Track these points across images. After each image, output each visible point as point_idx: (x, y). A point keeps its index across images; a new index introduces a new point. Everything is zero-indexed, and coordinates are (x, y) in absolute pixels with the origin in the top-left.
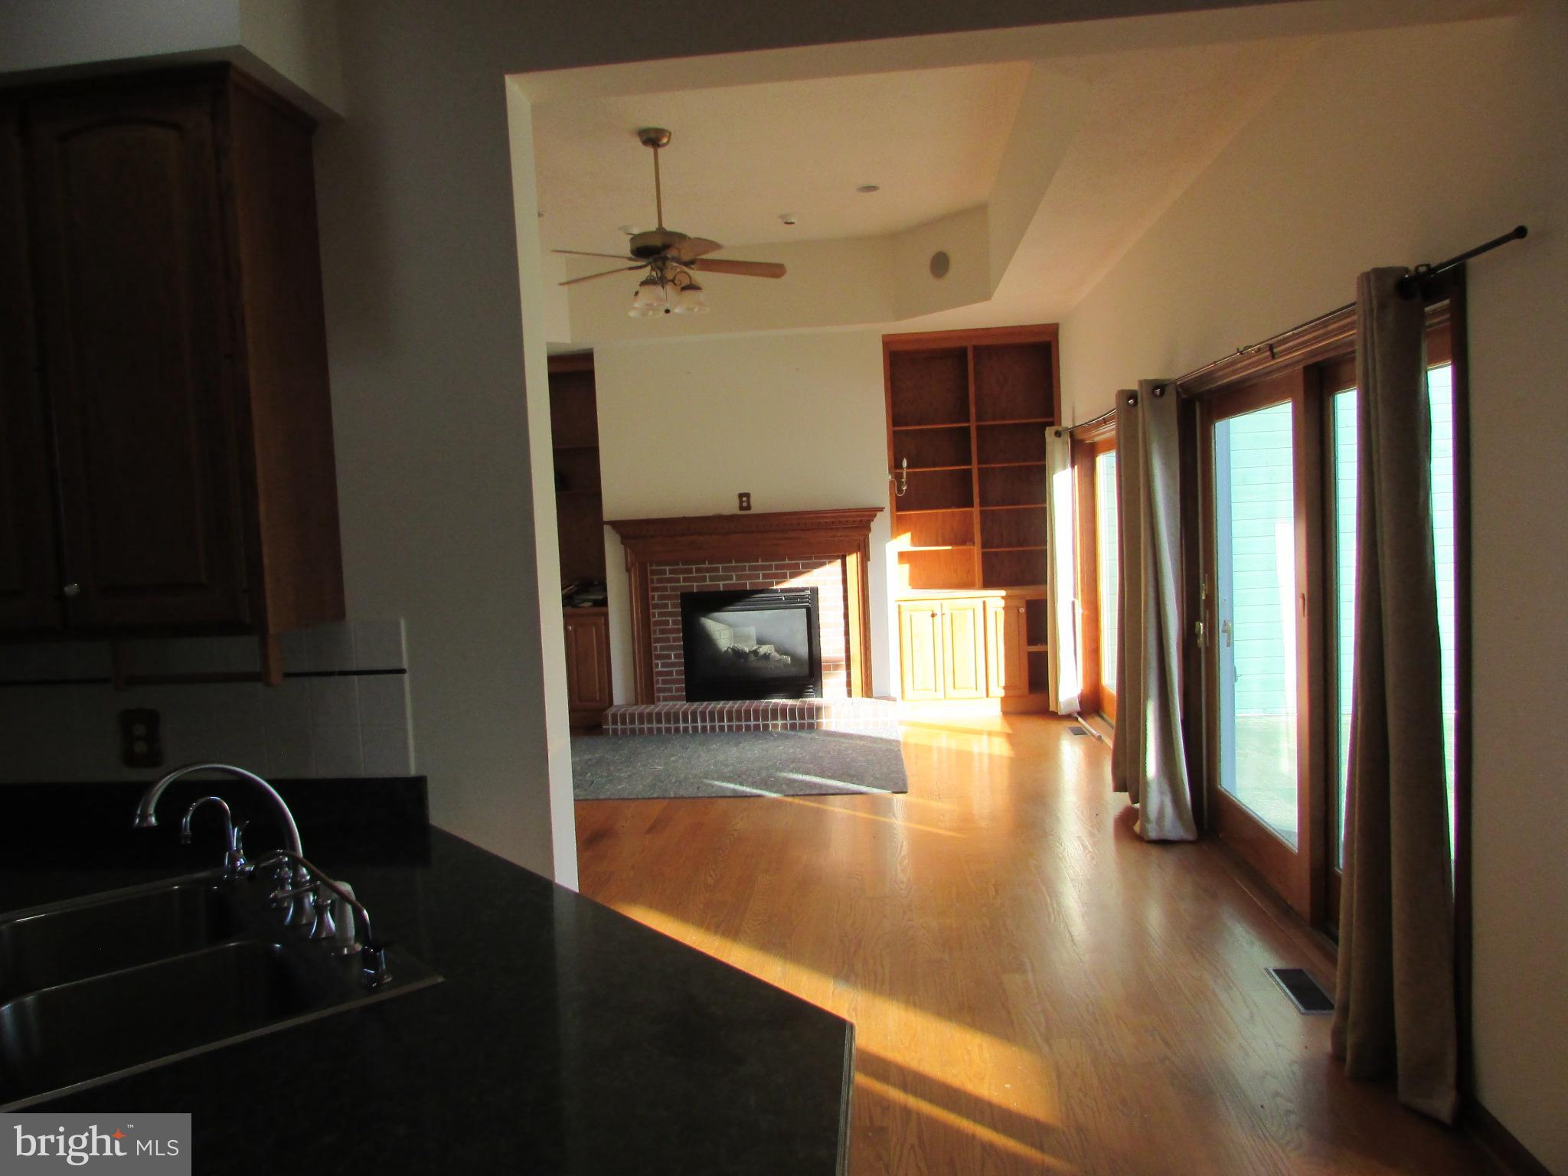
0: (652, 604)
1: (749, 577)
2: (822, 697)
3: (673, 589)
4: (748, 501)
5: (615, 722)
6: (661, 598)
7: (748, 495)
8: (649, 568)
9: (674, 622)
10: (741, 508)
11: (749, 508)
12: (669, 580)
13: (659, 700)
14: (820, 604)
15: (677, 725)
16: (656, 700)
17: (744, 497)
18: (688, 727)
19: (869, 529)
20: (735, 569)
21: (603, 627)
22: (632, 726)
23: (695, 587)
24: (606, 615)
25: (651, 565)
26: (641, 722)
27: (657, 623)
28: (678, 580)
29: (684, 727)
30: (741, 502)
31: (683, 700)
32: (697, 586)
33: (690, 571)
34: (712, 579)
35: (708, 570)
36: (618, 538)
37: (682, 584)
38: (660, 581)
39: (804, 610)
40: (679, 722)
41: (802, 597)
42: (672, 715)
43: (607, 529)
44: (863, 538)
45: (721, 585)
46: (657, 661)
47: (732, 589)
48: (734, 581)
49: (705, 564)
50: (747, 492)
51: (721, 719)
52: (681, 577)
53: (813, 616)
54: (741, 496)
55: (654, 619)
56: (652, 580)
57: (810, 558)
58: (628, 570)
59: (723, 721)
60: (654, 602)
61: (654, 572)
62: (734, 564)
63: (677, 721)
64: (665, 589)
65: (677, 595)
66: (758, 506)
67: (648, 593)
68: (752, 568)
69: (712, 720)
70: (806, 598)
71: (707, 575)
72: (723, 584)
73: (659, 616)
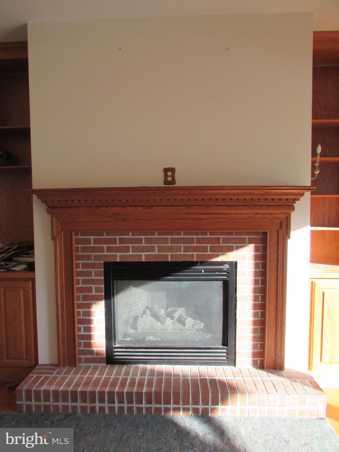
0: (77, 272)
1: (171, 249)
2: (235, 365)
3: (97, 258)
4: (173, 176)
5: (29, 398)
6: (85, 266)
7: (173, 170)
8: (74, 237)
9: (98, 290)
10: (166, 182)
11: (173, 182)
12: (93, 249)
13: (80, 361)
14: (238, 278)
15: (93, 405)
16: (77, 362)
17: (169, 171)
18: (104, 408)
19: (293, 209)
20: (157, 241)
21: (31, 291)
22: (47, 403)
23: (118, 257)
24: (33, 280)
25: (77, 235)
26: (56, 400)
27: (81, 290)
28: (101, 250)
29: (100, 407)
30: (166, 176)
31: (103, 363)
32: (120, 256)
33: (114, 241)
34: (135, 249)
35: (130, 241)
36: (44, 207)
37: (106, 253)
38: (84, 250)
39: (221, 283)
40: (95, 402)
41: (221, 271)
42: (88, 394)
43: (34, 197)
44: (284, 216)
45: (144, 257)
46: (79, 326)
47: (153, 260)
48: (156, 253)
49: (129, 235)
50: (171, 167)
51: (140, 401)
52: (105, 246)
53: (231, 288)
54: (166, 170)
55: (78, 286)
56: (77, 249)
57: (231, 234)
58: (53, 238)
59: (141, 403)
60: (78, 270)
61: (78, 242)
62: (156, 236)
63: (93, 401)
64: (89, 257)
65: (101, 263)
66: (181, 181)
67: (72, 261)
68: (173, 241)
69: (130, 401)
70: (224, 271)
71: (130, 245)
72: (146, 255)
73: (83, 284)
